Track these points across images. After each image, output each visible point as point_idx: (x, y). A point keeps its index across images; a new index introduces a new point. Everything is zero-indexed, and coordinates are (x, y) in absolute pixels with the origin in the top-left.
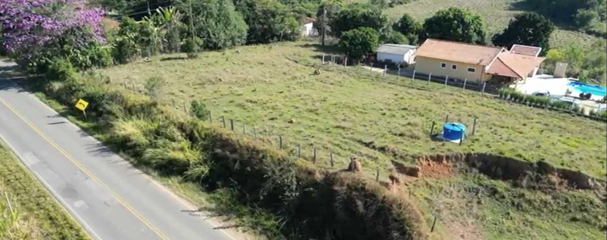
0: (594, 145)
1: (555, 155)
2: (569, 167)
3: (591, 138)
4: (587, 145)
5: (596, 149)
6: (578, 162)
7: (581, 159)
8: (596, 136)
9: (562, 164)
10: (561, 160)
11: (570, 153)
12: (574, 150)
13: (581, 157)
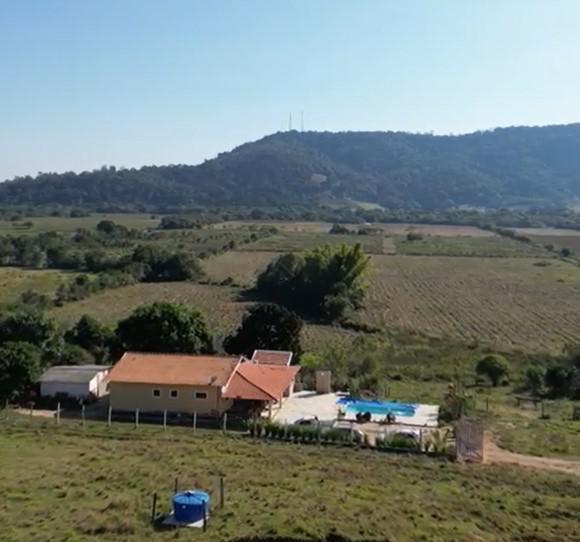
0: (394, 491)
1: (348, 519)
2: (372, 535)
3: (388, 482)
4: (387, 494)
5: (398, 497)
6: (381, 525)
7: (384, 518)
8: (394, 476)
9: (362, 533)
10: (357, 526)
11: (368, 512)
12: (371, 505)
13: (384, 515)
